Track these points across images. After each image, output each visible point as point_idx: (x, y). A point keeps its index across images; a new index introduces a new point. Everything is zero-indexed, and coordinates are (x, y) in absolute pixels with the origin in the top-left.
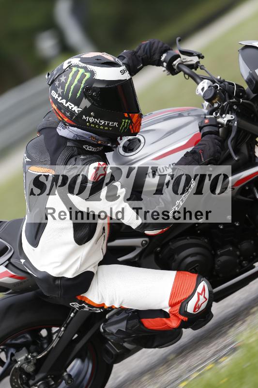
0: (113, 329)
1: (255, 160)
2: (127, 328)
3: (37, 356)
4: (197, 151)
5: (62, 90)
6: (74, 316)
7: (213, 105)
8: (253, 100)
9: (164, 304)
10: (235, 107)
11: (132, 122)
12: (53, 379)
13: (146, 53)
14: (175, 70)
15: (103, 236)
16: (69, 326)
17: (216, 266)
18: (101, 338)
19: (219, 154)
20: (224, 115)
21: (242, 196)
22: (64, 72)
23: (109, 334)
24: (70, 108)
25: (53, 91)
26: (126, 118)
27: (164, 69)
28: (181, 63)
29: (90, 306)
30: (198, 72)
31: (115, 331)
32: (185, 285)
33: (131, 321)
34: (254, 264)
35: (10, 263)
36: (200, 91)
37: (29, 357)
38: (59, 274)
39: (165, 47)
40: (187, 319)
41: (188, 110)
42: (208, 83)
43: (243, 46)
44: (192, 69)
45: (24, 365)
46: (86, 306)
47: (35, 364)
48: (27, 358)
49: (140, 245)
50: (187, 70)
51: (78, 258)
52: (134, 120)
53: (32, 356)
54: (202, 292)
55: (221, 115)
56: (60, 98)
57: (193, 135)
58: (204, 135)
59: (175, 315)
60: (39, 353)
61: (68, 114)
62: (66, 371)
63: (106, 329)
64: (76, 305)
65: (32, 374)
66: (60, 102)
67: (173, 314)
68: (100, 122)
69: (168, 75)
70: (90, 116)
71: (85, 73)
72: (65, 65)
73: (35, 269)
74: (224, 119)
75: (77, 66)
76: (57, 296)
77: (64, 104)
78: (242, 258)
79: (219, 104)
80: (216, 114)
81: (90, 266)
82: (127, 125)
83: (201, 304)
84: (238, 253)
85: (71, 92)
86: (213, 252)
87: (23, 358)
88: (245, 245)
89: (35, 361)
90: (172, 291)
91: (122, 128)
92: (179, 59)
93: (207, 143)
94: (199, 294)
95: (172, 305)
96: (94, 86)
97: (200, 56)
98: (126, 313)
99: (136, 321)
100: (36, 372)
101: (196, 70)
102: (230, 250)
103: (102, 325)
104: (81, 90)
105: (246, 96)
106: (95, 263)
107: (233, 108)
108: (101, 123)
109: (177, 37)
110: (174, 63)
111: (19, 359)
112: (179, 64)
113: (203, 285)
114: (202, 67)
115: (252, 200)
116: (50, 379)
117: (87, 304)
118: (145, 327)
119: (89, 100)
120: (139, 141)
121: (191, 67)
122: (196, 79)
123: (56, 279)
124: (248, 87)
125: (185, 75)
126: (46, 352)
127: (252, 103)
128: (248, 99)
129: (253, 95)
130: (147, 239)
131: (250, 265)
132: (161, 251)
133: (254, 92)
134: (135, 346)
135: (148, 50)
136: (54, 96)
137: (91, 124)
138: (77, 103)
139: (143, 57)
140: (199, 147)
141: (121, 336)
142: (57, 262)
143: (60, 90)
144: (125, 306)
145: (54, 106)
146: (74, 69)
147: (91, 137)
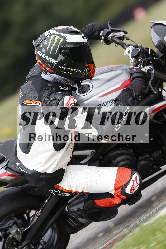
0: (75, 208)
1: (162, 98)
2: (84, 207)
3: (23, 229)
4: (130, 88)
5: (45, 50)
6: (48, 202)
7: (138, 60)
8: (161, 58)
9: (111, 189)
10: (151, 62)
11: (90, 69)
12: (33, 245)
13: (90, 31)
14: (109, 41)
15: (71, 145)
17: (138, 168)
18: (65, 216)
19: (144, 90)
20: (145, 66)
21: (156, 120)
22: (46, 38)
23: (71, 212)
24: (51, 61)
25: (39, 51)
26: (86, 67)
27: (102, 41)
28: (114, 36)
30: (125, 41)
31: (76, 210)
32: (124, 176)
33: (87, 202)
34: (161, 168)
35: (8, 167)
36: (127, 53)
37: (19, 230)
38: (43, 171)
39: (102, 27)
40: (126, 197)
41: (116, 67)
42: (132, 48)
43: (154, 23)
44: (120, 40)
45: (15, 235)
47: (22, 235)
48: (17, 231)
49: (90, 154)
50: (117, 40)
51: (56, 160)
54: (135, 180)
55: (143, 66)
56: (44, 55)
57: (124, 81)
59: (118, 195)
60: (25, 228)
61: (49, 65)
62: (42, 239)
63: (70, 209)
64: (53, 192)
65: (20, 241)
66: (44, 57)
67: (116, 195)
68: (70, 70)
69: (104, 45)
70: (64, 66)
71: (60, 38)
72: (46, 34)
73: (26, 169)
74: (145, 69)
75: (54, 34)
76: (41, 186)
77: (47, 59)
78: (154, 163)
79: (142, 59)
80: (140, 65)
81: (63, 165)
82: (87, 72)
83: (135, 188)
84: (152, 159)
85: (51, 51)
86: (136, 158)
87: (15, 231)
88: (156, 154)
89: (22, 233)
90: (116, 180)
91: (84, 73)
92: (112, 34)
93: (136, 83)
94: (133, 181)
95: (116, 189)
96: (66, 46)
97: (126, 32)
98: (83, 197)
99: (91, 202)
100: (23, 240)
101: (123, 41)
102: (147, 157)
103: (67, 206)
104: (58, 49)
105: (156, 56)
106: (65, 164)
107: (150, 63)
109: (108, 22)
110: (109, 36)
111: (12, 232)
112: (112, 37)
113: (136, 175)
114: (127, 38)
115: (162, 123)
116: (31, 245)
117: (60, 191)
118: (97, 205)
119: (64, 56)
120: (89, 86)
121: (120, 38)
122: (124, 46)
123: (41, 174)
124: (157, 49)
125: (116, 44)
126: (30, 226)
127: (161, 60)
128: (158, 57)
129: (161, 55)
130: (94, 151)
131: (158, 168)
132: (103, 158)
133: (162, 52)
134: (88, 221)
135: (91, 30)
136: (39, 54)
137: (64, 71)
138: (55, 58)
139: (88, 34)
140: (131, 86)
141: (80, 213)
142: (42, 163)
143: (44, 50)
144: (85, 191)
145: (39, 61)
146: (53, 36)
147: (64, 80)
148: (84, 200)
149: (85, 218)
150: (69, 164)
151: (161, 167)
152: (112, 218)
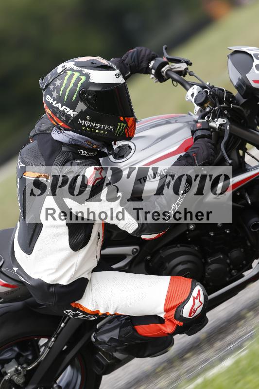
0: (105, 337)
1: (245, 167)
2: (119, 336)
3: (27, 367)
4: (191, 154)
5: (57, 94)
6: (64, 326)
7: (205, 110)
8: (243, 105)
9: (159, 310)
10: (226, 112)
11: (127, 126)
13: (134, 61)
14: (164, 77)
16: (59, 336)
17: (206, 274)
18: (92, 348)
20: (216, 119)
21: (233, 202)
22: (59, 75)
23: (100, 343)
24: (66, 112)
25: (48, 96)
26: (121, 122)
27: (152, 76)
28: (170, 70)
29: (84, 313)
30: (188, 78)
31: (107, 340)
32: (180, 289)
33: (124, 329)
34: (243, 274)
35: (1, 272)
36: (190, 97)
37: (19, 368)
38: (54, 281)
39: (153, 54)
40: (182, 323)
41: (175, 117)
42: (197, 89)
43: (232, 51)
44: (181, 76)
45: (14, 376)
46: (81, 314)
47: (25, 376)
48: (17, 370)
49: (131, 253)
50: (175, 76)
51: (74, 264)
52: (130, 124)
53: (22, 368)
54: (197, 297)
55: (213, 119)
56: (55, 102)
57: (183, 141)
58: (196, 139)
59: (170, 320)
60: (29, 365)
61: (64, 118)
62: (56, 383)
63: (98, 338)
64: (70, 313)
65: (22, 386)
66: (55, 106)
67: (168, 320)
68: (95, 125)
69: (156, 82)
70: (86, 120)
71: (81, 77)
72: (60, 69)
73: (28, 277)
74: (216, 123)
75: (72, 70)
76: (51, 304)
77: (60, 108)
78: (231, 266)
79: (210, 108)
80: (208, 118)
81: (84, 273)
82: (122, 129)
83: (197, 308)
84: (228, 261)
85: (66, 96)
86: (203, 260)
87: (13, 369)
88: (235, 254)
89: (25, 373)
90: (167, 296)
91: (118, 132)
92: (167, 66)
93: (200, 147)
94: (194, 298)
95: (167, 310)
96: (89, 89)
97: (189, 63)
99: (129, 328)
100: (26, 384)
101: (184, 76)
102: (220, 257)
103: (94, 334)
104: (76, 93)
106: (89, 270)
107: (224, 113)
108: (97, 126)
109: (164, 45)
110: (163, 69)
111: (9, 371)
112: (167, 70)
113: (198, 289)
114: (191, 73)
115: (243, 207)
117: (81, 311)
118: (139, 334)
119: (85, 104)
120: (130, 147)
121: (180, 73)
122: (186, 85)
123: (50, 285)
124: (237, 92)
125: (174, 82)
126: (36, 363)
127: (242, 109)
128: (237, 104)
129: (243, 101)
130: (137, 247)
131: (239, 274)
132: (151, 259)
133: (244, 97)
134: (127, 356)
135: (136, 58)
136: (48, 101)
137: (86, 128)
138: (73, 107)
139: (131, 65)
140: (192, 150)
141: (114, 344)
142: (52, 269)
143: (55, 94)
144: (120, 312)
145: (48, 111)
146: (69, 73)
147: (87, 141)
148: (119, 324)
149: (122, 352)
150: (95, 270)
151: (244, 272)
152: (165, 353)
